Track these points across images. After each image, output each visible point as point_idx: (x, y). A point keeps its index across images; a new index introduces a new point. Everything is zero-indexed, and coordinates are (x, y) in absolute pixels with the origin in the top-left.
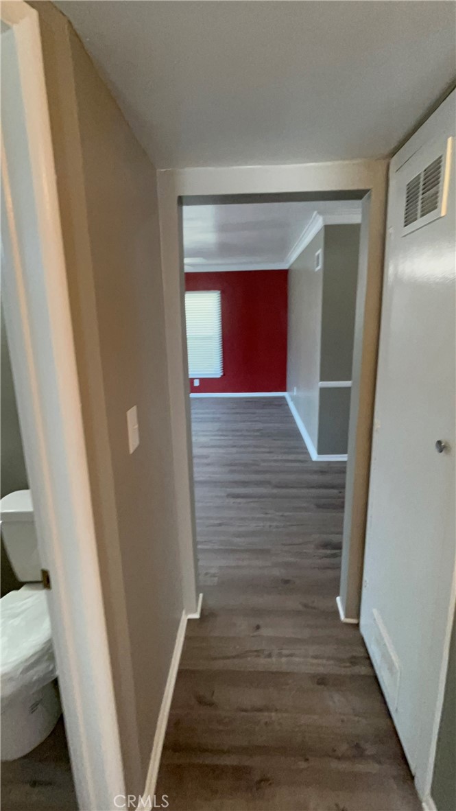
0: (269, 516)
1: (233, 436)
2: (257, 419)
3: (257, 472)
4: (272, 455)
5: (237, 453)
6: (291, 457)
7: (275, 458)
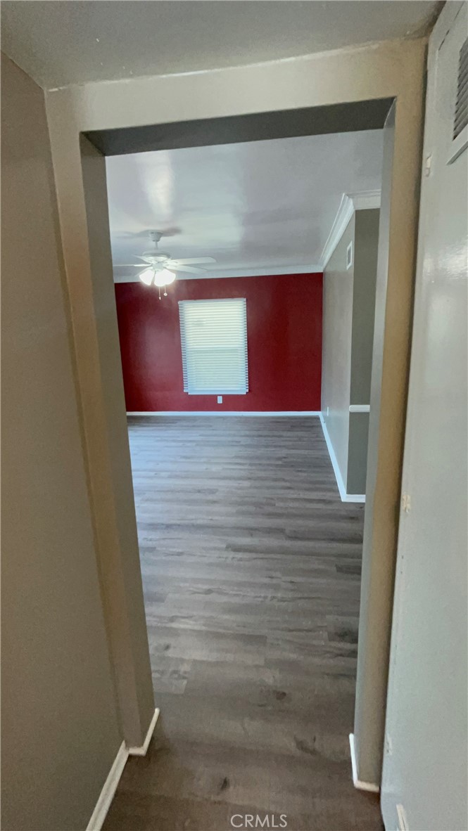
0: (274, 581)
1: (251, 465)
2: (282, 444)
3: (270, 515)
4: (292, 492)
5: (250, 487)
6: (314, 495)
7: (295, 496)
